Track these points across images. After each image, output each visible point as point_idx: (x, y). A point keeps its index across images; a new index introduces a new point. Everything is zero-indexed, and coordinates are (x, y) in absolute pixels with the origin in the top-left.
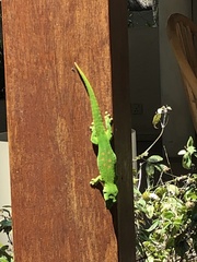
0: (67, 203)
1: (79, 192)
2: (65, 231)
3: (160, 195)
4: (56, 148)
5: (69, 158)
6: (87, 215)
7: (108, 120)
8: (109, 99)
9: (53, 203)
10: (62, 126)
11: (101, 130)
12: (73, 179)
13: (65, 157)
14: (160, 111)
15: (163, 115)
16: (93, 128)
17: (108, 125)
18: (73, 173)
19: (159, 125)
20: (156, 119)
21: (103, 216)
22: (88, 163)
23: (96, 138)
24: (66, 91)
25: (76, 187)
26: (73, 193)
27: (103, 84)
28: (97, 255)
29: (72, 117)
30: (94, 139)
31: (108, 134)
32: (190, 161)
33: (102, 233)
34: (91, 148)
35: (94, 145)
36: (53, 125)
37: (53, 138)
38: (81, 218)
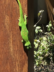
0: (9, 49)
1: (14, 45)
2: (8, 59)
4: (5, 27)
5: (10, 31)
6: (16, 53)
7: (25, 17)
9: (3, 49)
10: (7, 19)
12: (11, 39)
13: (8, 31)
14: (40, 12)
15: (41, 13)
16: (20, 20)
17: (25, 19)
18: (11, 37)
19: (40, 16)
20: (39, 14)
21: (22, 54)
22: (17, 34)
23: (21, 24)
24: (9, 5)
25: (12, 43)
26: (11, 45)
27: (24, 2)
28: (20, 69)
29: (12, 15)
30: (20, 25)
31: (25, 23)
32: (50, 29)
33: (22, 60)
34: (19, 28)
35: (20, 27)
36: (4, 18)
37: (3, 23)
38: (14, 55)
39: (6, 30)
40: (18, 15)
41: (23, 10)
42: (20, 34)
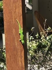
0: (15, 44)
2: (15, 49)
3: (32, 43)
4: (13, 34)
5: (15, 36)
6: (19, 46)
7: (22, 29)
8: (22, 25)
9: (13, 44)
10: (14, 30)
11: (21, 31)
12: (16, 40)
14: (32, 28)
16: (19, 31)
24: (15, 24)
26: (16, 42)
27: (21, 23)
28: (20, 53)
29: (16, 29)
30: (20, 33)
31: (22, 32)
32: (37, 37)
33: (21, 49)
36: (12, 30)
37: (12, 32)
38: (17, 47)
39: (13, 36)
40: (19, 28)
41: (21, 26)
42: (20, 37)
